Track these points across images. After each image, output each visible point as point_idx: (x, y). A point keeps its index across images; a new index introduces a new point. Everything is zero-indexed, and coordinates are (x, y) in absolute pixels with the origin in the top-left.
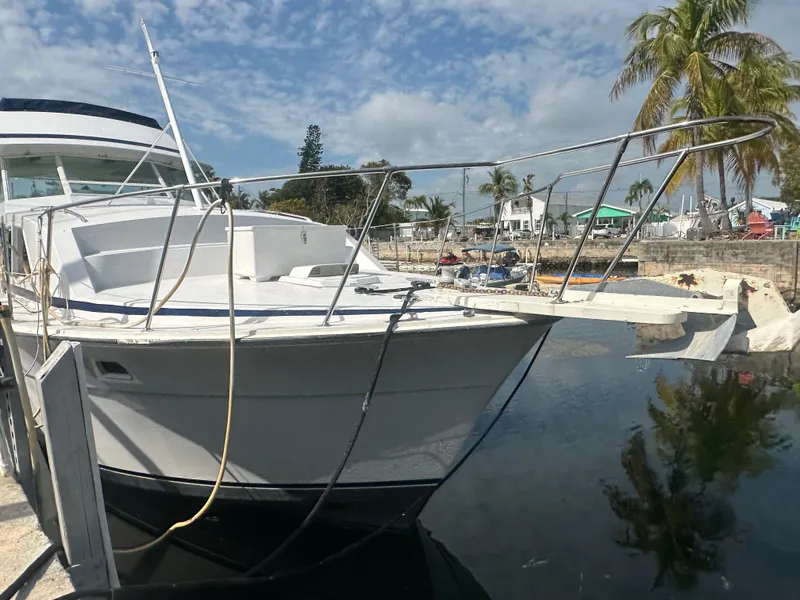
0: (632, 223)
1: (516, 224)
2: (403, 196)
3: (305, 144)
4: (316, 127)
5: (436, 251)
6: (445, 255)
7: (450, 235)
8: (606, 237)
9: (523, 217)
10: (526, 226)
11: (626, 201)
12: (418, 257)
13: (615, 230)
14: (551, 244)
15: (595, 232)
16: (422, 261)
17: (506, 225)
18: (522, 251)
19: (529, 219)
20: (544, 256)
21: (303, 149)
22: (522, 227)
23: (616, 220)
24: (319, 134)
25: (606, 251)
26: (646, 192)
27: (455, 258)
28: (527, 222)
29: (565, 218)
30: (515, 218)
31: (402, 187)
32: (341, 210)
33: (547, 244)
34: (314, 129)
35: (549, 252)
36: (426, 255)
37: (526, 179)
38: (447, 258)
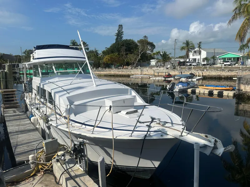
0: (240, 59)
1: (195, 60)
2: (152, 51)
3: (117, 32)
4: (121, 25)
5: (163, 72)
6: (167, 74)
7: (169, 66)
8: (229, 65)
9: (197, 57)
10: (198, 61)
11: (239, 50)
12: (157, 74)
13: (234, 63)
14: (207, 70)
15: (225, 63)
16: (158, 76)
17: (191, 60)
18: (196, 73)
19: (200, 58)
20: (204, 74)
21: (117, 34)
22: (197, 61)
23: (234, 58)
24: (122, 28)
25: (228, 73)
26: (246, 48)
27: (171, 75)
28: (199, 59)
29: (214, 58)
30: (194, 57)
31: (152, 48)
32: (130, 56)
33: (205, 70)
34: (121, 26)
35: (206, 73)
36: (160, 74)
37: (199, 43)
38: (168, 75)
